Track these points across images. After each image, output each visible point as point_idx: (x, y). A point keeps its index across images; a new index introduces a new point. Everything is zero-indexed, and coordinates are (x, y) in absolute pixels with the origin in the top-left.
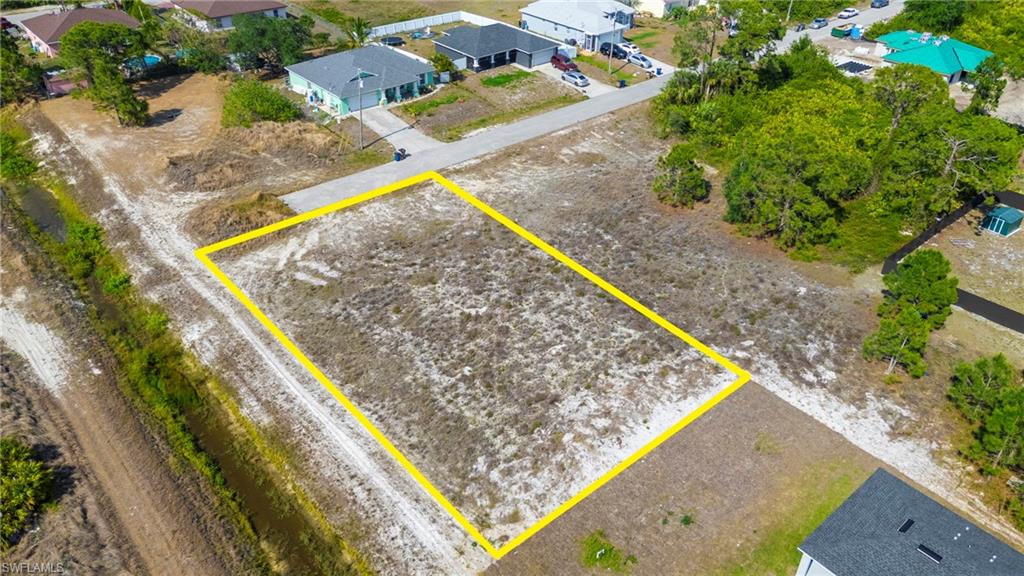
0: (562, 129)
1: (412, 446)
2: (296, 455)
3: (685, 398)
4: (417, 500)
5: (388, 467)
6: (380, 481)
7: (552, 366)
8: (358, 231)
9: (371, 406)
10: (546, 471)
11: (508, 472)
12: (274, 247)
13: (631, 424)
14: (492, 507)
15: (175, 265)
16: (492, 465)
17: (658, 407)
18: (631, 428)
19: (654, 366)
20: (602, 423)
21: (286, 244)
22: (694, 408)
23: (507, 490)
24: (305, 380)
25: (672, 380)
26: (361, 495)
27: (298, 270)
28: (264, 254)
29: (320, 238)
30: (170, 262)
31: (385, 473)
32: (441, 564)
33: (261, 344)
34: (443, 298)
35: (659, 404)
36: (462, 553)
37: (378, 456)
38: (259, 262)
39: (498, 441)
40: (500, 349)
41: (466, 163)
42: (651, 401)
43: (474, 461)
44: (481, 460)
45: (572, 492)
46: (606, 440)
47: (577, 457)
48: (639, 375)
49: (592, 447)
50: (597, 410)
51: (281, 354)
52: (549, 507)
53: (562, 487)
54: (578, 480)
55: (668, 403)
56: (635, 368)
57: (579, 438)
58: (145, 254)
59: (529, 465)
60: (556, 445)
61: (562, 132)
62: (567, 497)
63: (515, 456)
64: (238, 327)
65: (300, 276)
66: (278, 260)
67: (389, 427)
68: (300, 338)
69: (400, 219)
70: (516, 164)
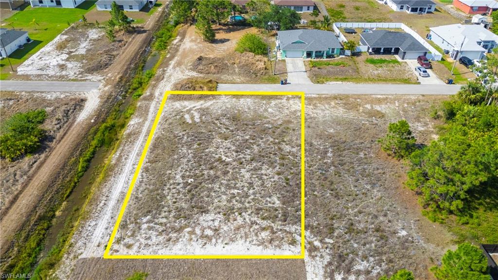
0: (382, 95)
1: (137, 198)
2: (107, 177)
3: (259, 245)
4: (112, 218)
5: (120, 201)
6: (112, 203)
7: (224, 197)
8: (227, 107)
9: (145, 175)
10: (163, 237)
11: (150, 228)
12: (192, 102)
13: (219, 241)
14: (129, 237)
15: (157, 96)
16: (148, 222)
17: (242, 241)
18: (217, 243)
19: (265, 223)
20: (209, 232)
21: (198, 102)
22: (257, 253)
23: (141, 235)
24: (139, 154)
25: (264, 235)
26: (101, 204)
27: (188, 114)
28: (186, 103)
29: (211, 105)
30: (157, 94)
31: (117, 201)
32: (89, 245)
33: (144, 135)
34: (221, 148)
35: (243, 240)
36: (98, 246)
37: (123, 195)
38: (181, 105)
39: (163, 214)
40: (214, 179)
41: (310, 95)
42: (241, 237)
43: (146, 216)
44: (148, 217)
45: (160, 252)
46: (200, 241)
47: (180, 240)
48: (253, 223)
49: (191, 239)
50: (215, 226)
51: (145, 141)
52: (145, 252)
53: (160, 247)
54: (168, 248)
55: (248, 242)
56: (256, 219)
57: (192, 232)
58: (154, 88)
59: (160, 231)
60: (180, 230)
61: (379, 96)
62: (155, 252)
63: (161, 224)
64: (145, 125)
65: (186, 116)
66: (187, 107)
67: (140, 186)
68: (157, 139)
69: (249, 109)
70: (333, 103)
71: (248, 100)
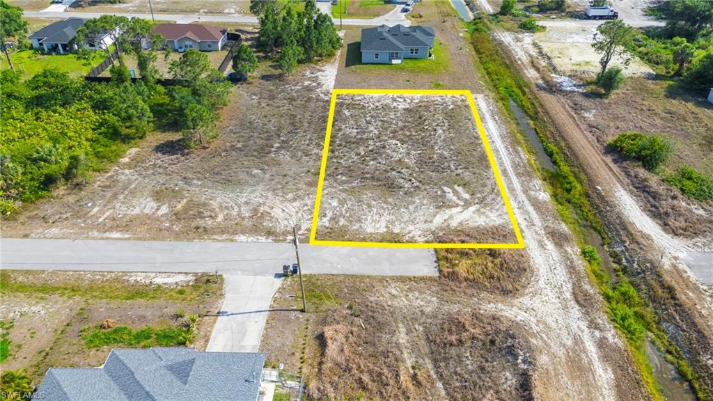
2: (512, 135)
5: (483, 119)
8: (407, 208)
9: (475, 133)
12: (472, 224)
15: (546, 242)
21: (461, 223)
24: (496, 151)
26: (497, 118)
27: (466, 200)
28: (481, 221)
29: (435, 216)
30: (550, 246)
33: (509, 171)
38: (487, 217)
39: (439, 109)
44: (450, 108)
46: (405, 96)
47: (419, 98)
49: (412, 97)
50: (396, 102)
51: (501, 164)
53: (432, 96)
54: (426, 95)
57: (412, 100)
58: (568, 263)
59: (436, 102)
60: (422, 102)
64: (518, 184)
65: (467, 196)
66: (474, 212)
68: (488, 167)
69: (369, 206)
70: (220, 218)
71: (370, 230)
